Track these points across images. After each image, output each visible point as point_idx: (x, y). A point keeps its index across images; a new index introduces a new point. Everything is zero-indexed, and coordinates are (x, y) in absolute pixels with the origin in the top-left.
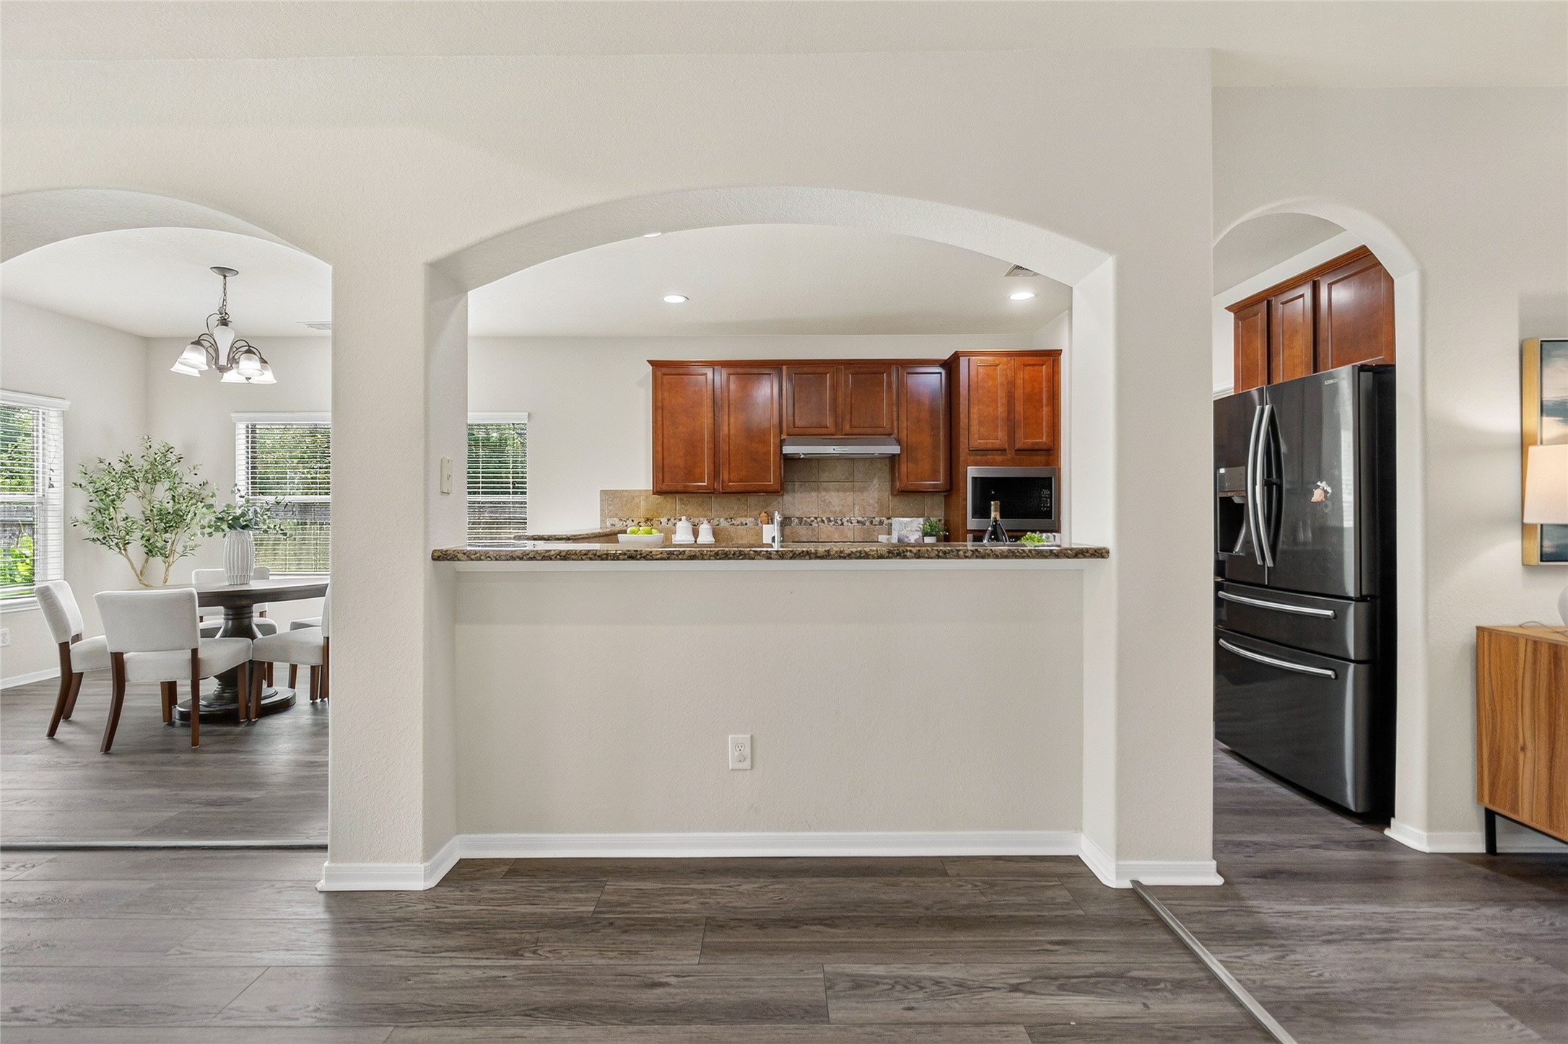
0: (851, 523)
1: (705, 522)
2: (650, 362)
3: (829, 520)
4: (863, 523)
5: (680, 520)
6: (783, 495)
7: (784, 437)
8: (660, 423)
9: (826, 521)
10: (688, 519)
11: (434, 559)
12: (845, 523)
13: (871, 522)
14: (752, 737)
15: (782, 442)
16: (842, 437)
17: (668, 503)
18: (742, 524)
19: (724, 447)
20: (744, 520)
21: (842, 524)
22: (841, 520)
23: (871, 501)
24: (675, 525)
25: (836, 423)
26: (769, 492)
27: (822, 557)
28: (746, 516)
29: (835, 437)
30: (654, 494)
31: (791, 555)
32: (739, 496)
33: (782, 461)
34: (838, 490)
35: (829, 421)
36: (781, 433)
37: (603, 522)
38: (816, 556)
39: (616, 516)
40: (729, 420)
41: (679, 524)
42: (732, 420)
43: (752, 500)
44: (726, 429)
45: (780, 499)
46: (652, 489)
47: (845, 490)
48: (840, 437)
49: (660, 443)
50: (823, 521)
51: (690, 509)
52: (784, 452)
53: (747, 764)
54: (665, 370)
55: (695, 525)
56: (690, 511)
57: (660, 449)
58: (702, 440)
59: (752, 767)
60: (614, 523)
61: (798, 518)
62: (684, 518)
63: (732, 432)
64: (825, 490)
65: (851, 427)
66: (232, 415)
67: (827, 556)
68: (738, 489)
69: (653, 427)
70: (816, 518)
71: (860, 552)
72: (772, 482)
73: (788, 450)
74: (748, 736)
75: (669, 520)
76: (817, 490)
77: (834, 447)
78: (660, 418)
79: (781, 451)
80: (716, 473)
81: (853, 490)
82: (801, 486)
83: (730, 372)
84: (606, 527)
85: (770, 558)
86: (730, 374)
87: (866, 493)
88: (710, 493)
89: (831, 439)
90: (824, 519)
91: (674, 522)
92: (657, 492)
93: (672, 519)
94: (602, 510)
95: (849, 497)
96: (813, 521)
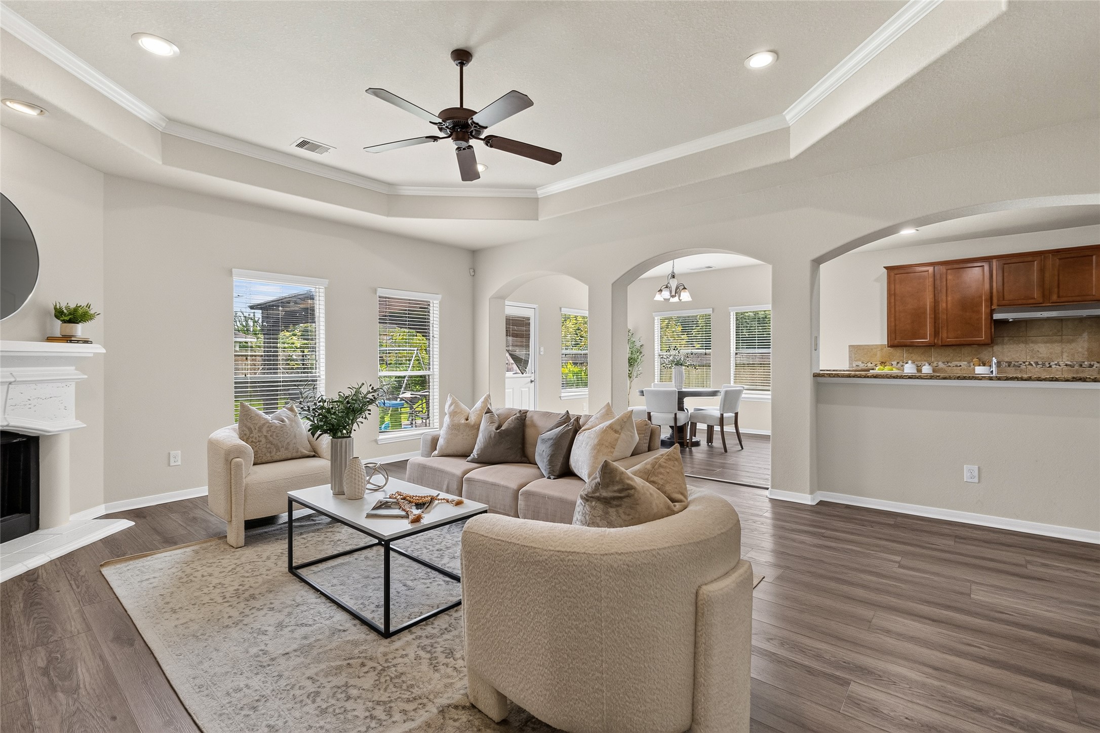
0: (1060, 366)
1: (927, 364)
2: (884, 267)
3: (1037, 363)
4: (1072, 366)
5: (907, 363)
6: (993, 347)
7: (993, 307)
8: (893, 304)
9: (1034, 365)
10: (913, 362)
11: (814, 376)
12: (1053, 366)
13: (1081, 366)
14: (979, 467)
15: (992, 312)
16: (1050, 304)
17: (898, 352)
18: (957, 366)
19: (943, 317)
20: (958, 363)
21: (1050, 367)
22: (1049, 364)
23: (1080, 350)
24: (902, 366)
25: (1044, 296)
26: (981, 345)
27: (1026, 380)
28: (960, 361)
29: (1043, 305)
30: (888, 347)
31: (1005, 378)
32: (954, 347)
33: (993, 324)
34: (1046, 342)
35: (1036, 294)
36: (992, 304)
37: (850, 364)
38: (1022, 379)
39: (859, 360)
40: (947, 299)
41: (906, 366)
42: (949, 299)
43: (966, 350)
44: (944, 305)
45: (990, 349)
46: (886, 343)
47: (1052, 342)
48: (1049, 304)
49: (893, 316)
50: (1031, 365)
51: (915, 357)
52: (994, 318)
53: (976, 480)
54: (896, 272)
55: (918, 367)
56: (914, 358)
57: (893, 319)
58: (925, 313)
59: (979, 482)
60: (858, 364)
61: (1006, 362)
62: (910, 362)
63: (949, 306)
64: (1032, 342)
65: (1059, 297)
66: (654, 314)
67: (1029, 379)
68: (954, 343)
69: (888, 307)
70: (1024, 363)
71: (1053, 378)
72: (983, 338)
73: (997, 316)
74: (977, 467)
75: (898, 363)
76: (1026, 342)
77: (1041, 313)
78: (893, 301)
79: (992, 317)
80: (936, 333)
81: (1061, 341)
82: (1009, 340)
83: (947, 268)
84: (853, 367)
85: (992, 380)
86: (947, 270)
87: (1074, 345)
88: (931, 346)
89: (1039, 307)
90: (1032, 363)
91: (902, 364)
92: (891, 345)
93: (901, 363)
94: (850, 357)
95: (1057, 348)
96: (1021, 364)
